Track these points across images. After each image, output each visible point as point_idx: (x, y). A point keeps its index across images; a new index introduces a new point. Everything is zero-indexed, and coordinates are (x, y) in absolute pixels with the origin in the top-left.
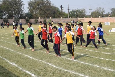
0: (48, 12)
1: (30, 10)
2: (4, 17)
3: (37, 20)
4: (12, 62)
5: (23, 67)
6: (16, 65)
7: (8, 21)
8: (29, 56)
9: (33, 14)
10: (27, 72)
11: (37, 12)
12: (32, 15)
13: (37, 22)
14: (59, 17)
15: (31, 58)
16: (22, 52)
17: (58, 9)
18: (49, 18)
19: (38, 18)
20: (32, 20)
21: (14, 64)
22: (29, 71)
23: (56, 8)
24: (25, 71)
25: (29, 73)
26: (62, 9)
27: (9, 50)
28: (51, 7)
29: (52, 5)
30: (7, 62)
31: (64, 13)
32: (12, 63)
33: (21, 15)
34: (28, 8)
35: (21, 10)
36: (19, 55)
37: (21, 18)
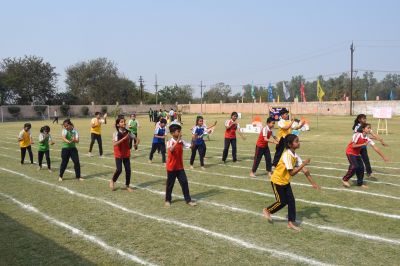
0: (112, 92)
1: (72, 86)
2: (11, 101)
3: (88, 110)
4: (27, 203)
5: (53, 214)
6: (36, 211)
7: (18, 110)
8: (66, 189)
9: (79, 96)
10: (63, 224)
11: (86, 91)
12: (75, 98)
13: (86, 114)
14: (135, 102)
15: (72, 192)
16: (51, 181)
17: (134, 85)
18: (114, 103)
19: (89, 103)
20: (76, 109)
21: (32, 208)
22: (66, 221)
23: (128, 83)
24: (58, 222)
25: (67, 226)
26: (142, 86)
27: (21, 178)
28: (120, 80)
29: (119, 77)
30: (16, 204)
31: (147, 94)
32: (26, 206)
33: (50, 96)
34: (67, 82)
35: (50, 86)
36: (43, 188)
37: (49, 103)
